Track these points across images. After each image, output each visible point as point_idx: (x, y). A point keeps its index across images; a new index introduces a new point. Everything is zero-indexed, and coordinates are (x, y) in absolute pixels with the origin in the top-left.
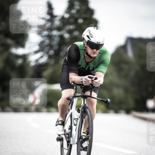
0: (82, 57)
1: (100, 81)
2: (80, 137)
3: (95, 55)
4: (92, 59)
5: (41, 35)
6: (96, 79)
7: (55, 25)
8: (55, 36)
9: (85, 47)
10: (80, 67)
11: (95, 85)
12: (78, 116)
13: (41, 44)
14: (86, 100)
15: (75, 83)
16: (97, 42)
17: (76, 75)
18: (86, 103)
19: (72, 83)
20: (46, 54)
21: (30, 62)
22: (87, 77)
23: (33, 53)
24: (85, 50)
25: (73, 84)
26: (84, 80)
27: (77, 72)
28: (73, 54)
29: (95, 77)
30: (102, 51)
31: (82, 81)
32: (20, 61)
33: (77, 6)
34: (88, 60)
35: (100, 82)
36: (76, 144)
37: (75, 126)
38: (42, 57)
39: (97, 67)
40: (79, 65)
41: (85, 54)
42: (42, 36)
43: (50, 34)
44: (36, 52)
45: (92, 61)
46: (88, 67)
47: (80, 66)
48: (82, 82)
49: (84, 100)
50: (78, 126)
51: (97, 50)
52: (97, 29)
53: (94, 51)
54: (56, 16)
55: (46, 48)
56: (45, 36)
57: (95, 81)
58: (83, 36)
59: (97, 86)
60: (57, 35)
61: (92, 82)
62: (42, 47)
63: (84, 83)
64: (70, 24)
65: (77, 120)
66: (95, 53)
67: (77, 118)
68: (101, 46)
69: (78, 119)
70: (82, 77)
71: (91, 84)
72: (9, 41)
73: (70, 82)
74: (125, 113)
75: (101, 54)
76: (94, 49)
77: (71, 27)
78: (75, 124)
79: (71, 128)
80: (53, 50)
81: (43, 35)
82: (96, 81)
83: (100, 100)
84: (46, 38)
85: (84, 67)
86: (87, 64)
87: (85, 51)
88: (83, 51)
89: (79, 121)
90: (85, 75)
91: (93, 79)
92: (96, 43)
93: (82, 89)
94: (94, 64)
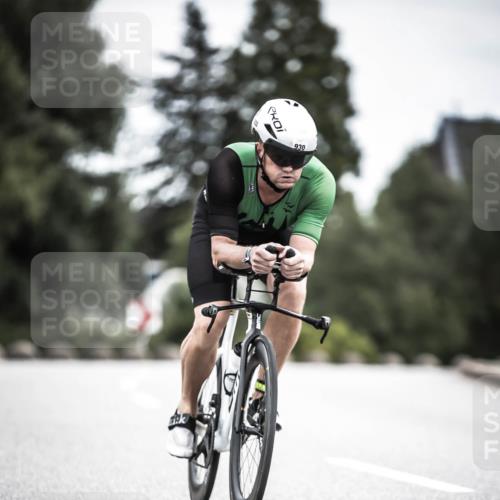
0: (250, 188)
1: (301, 262)
3: (290, 184)
4: (281, 195)
5: (166, 110)
6: (290, 254)
7: (212, 80)
9: (261, 160)
10: (244, 220)
11: (288, 273)
12: (236, 365)
13: (167, 141)
14: (259, 318)
15: (229, 265)
16: (296, 145)
17: (231, 243)
18: (258, 326)
19: (219, 265)
20: (182, 174)
22: (262, 248)
25: (221, 267)
26: (254, 257)
27: (233, 232)
28: (225, 178)
29: (287, 248)
30: (311, 170)
31: (247, 259)
32: (98, 196)
33: (282, 18)
34: (269, 198)
35: (302, 265)
37: (227, 396)
39: (295, 219)
40: (240, 212)
42: (169, 115)
43: (195, 109)
44: (151, 166)
45: (280, 200)
46: (267, 218)
47: (244, 215)
48: (248, 262)
50: (235, 396)
51: (296, 167)
52: (296, 105)
53: (285, 172)
54: (215, 51)
55: (183, 153)
56: (180, 114)
57: (286, 260)
58: (253, 126)
59: (293, 277)
60: (217, 112)
63: (255, 266)
64: (261, 75)
66: (289, 177)
67: (235, 372)
68: (307, 156)
70: (249, 248)
71: (274, 270)
72: (64, 131)
73: (215, 263)
75: (308, 179)
76: (287, 166)
78: (229, 390)
79: (216, 402)
80: (205, 160)
81: (174, 110)
82: (291, 260)
83: (303, 318)
84: (180, 122)
85: (256, 221)
86: (266, 208)
87: (260, 171)
88: (255, 169)
89: (239, 380)
90: (258, 244)
91: (281, 256)
92: (293, 147)
93: (249, 285)
94: (286, 211)
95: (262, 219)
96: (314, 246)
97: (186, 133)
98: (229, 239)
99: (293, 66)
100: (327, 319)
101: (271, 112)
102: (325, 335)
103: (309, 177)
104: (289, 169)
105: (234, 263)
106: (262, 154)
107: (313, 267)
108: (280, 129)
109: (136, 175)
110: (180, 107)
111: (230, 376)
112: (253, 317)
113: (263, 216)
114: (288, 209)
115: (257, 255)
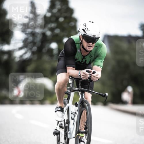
0: (78, 51)
1: (98, 75)
2: (78, 132)
3: (91, 49)
4: (88, 53)
5: (25, 32)
6: (94, 73)
8: (38, 34)
10: (77, 61)
11: (93, 79)
12: (75, 110)
13: (25, 41)
14: (84, 94)
16: (93, 36)
17: (73, 69)
18: (84, 97)
21: (15, 57)
22: (85, 71)
23: (18, 49)
26: (82, 74)
27: (74, 65)
31: (80, 75)
32: (5, 57)
33: (58, 6)
35: (98, 76)
36: (74, 139)
37: (72, 120)
38: (25, 53)
40: (75, 58)
41: (81, 48)
42: (26, 34)
43: (34, 32)
44: (21, 49)
47: (77, 59)
48: (80, 76)
49: (82, 95)
50: (76, 120)
51: (93, 43)
53: (90, 45)
55: (30, 44)
57: (93, 74)
59: (95, 80)
60: (39, 33)
61: (90, 76)
62: (26, 44)
63: (82, 77)
64: (52, 22)
65: (74, 114)
66: (91, 46)
68: (97, 39)
69: (75, 113)
70: (80, 71)
71: (89, 78)
73: (68, 76)
74: (102, 105)
76: (90, 43)
77: (53, 25)
78: (73, 118)
79: (68, 122)
81: (27, 32)
82: (94, 75)
84: (29, 35)
85: (81, 61)
86: (84, 57)
87: (81, 45)
88: (79, 44)
89: (77, 115)
91: (91, 73)
93: (80, 83)
95: (82, 61)
96: (101, 69)
97: (31, 38)
98: (73, 68)
100: (107, 94)
101: (84, 25)
102: (106, 99)
103: (97, 46)
104: (91, 44)
105: (75, 76)
106: (82, 39)
107: (101, 76)
108: (87, 30)
109: (16, 51)
110: (29, 32)
111: (73, 114)
112: (82, 94)
113: (83, 60)
114: (91, 57)
115: (83, 73)
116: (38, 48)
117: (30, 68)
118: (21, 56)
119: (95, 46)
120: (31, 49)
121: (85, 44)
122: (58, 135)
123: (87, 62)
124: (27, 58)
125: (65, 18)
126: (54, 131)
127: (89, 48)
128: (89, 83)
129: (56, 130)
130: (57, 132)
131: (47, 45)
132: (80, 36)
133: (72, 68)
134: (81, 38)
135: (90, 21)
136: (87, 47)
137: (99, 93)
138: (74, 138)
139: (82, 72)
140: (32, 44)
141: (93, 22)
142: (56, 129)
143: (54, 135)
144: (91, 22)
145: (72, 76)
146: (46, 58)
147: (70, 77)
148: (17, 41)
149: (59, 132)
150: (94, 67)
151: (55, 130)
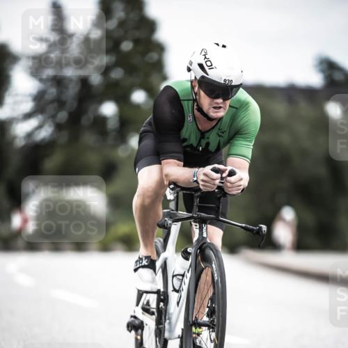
0: (189, 118)
1: (241, 179)
3: (221, 113)
4: (214, 123)
5: (38, 77)
6: (232, 173)
8: (70, 80)
9: (196, 94)
10: (185, 144)
11: (230, 189)
12: (183, 268)
13: (39, 98)
16: (225, 80)
18: (205, 235)
20: (50, 120)
21: (15, 137)
22: (208, 169)
23: (21, 117)
24: (195, 100)
26: (202, 177)
29: (229, 168)
30: (239, 101)
31: (195, 179)
34: (205, 125)
37: (175, 293)
38: (40, 127)
41: (195, 111)
42: (41, 80)
45: (213, 128)
46: (204, 142)
47: (185, 140)
48: (196, 181)
49: (201, 229)
50: (184, 294)
51: (225, 99)
53: (217, 103)
55: (51, 106)
57: (228, 178)
59: (234, 192)
60: (74, 78)
61: (222, 183)
63: (202, 185)
65: (181, 277)
66: (220, 107)
67: (182, 273)
68: (235, 89)
69: (183, 276)
70: (196, 169)
71: (219, 187)
73: (166, 183)
75: (237, 108)
76: (218, 98)
78: (177, 288)
79: (163, 297)
80: (67, 111)
81: (44, 76)
82: (232, 179)
83: (241, 227)
84: (49, 84)
85: (195, 145)
86: (203, 134)
87: (196, 104)
88: (191, 102)
89: (187, 280)
91: (224, 175)
92: (223, 82)
93: (195, 200)
94: (219, 136)
95: (199, 144)
96: (247, 165)
97: (53, 91)
98: (178, 162)
99: (127, 46)
100: (265, 228)
101: (203, 53)
103: (237, 107)
104: (220, 101)
105: (184, 182)
106: (196, 89)
108: (211, 67)
109: (17, 123)
110: (48, 76)
111: (178, 277)
112: (200, 227)
113: (200, 141)
114: (221, 134)
115: (204, 175)
116: (71, 114)
117: (52, 162)
118: (29, 135)
119: (230, 106)
120: (53, 117)
121: (205, 101)
122: (140, 331)
123: (212, 148)
124: (43, 140)
125: (137, 42)
126: (128, 319)
127: (217, 112)
128: (219, 198)
129: (133, 319)
130: (137, 322)
131: (92, 108)
132: (192, 82)
133: (176, 163)
134: (195, 86)
135: (218, 44)
136: (209, 109)
137: (244, 225)
138: (179, 337)
139: (202, 173)
140: (55, 104)
141: (224, 46)
142: (133, 314)
143: (128, 330)
144: (221, 45)
145: (175, 183)
146: (89, 138)
147: (170, 184)
148: (19, 98)
149: (142, 322)
150: (231, 159)
151: (132, 317)
